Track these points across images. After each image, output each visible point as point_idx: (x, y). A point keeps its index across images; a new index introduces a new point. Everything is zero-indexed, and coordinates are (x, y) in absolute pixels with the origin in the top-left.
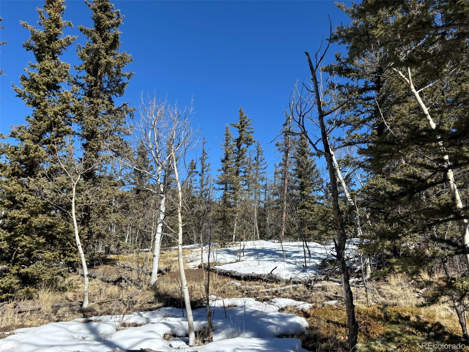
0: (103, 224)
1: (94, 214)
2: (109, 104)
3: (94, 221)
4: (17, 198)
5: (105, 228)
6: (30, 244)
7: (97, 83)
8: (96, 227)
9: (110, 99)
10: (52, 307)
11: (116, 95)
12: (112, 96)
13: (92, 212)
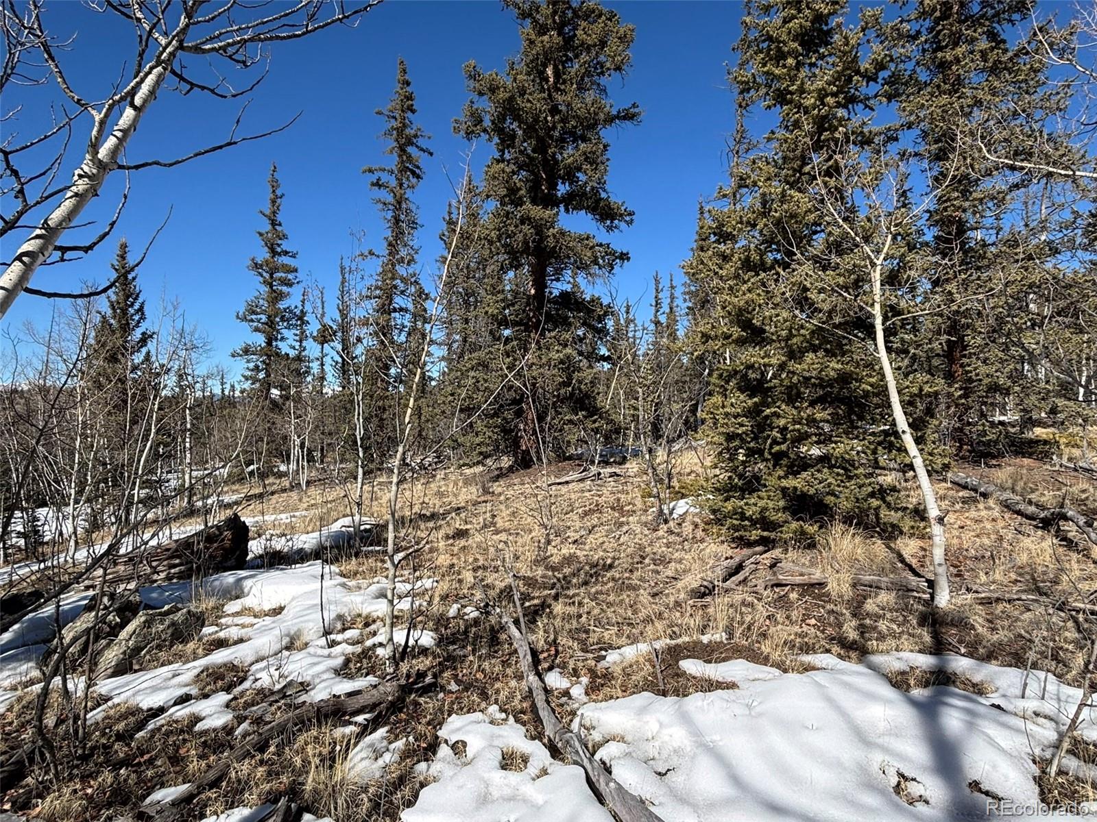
0: (1002, 361)
1: (973, 338)
2: (992, 49)
3: (975, 354)
4: (754, 321)
5: (1006, 370)
6: (795, 422)
7: (951, 8)
8: (983, 369)
9: (992, 36)
10: (854, 586)
11: (1010, 21)
12: (998, 27)
13: (969, 332)
